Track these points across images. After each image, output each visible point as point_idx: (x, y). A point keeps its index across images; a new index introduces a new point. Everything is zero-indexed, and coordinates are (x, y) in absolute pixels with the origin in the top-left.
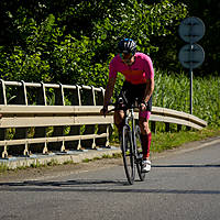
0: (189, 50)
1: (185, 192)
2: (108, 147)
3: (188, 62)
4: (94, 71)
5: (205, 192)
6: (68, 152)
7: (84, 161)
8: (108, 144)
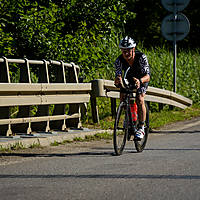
0: (172, 20)
1: (161, 177)
2: (80, 129)
3: (172, 34)
4: (64, 44)
5: (182, 177)
6: (35, 135)
7: (53, 145)
8: (80, 125)
